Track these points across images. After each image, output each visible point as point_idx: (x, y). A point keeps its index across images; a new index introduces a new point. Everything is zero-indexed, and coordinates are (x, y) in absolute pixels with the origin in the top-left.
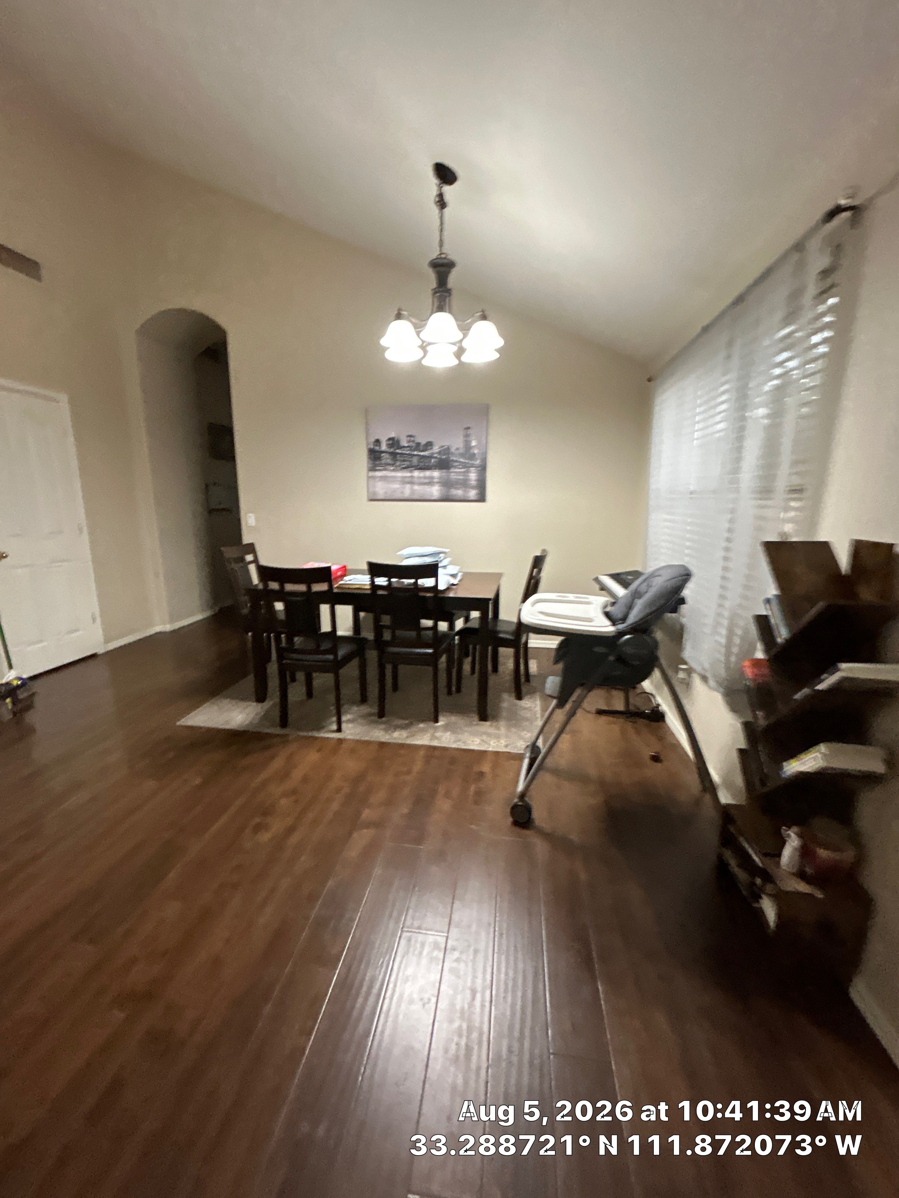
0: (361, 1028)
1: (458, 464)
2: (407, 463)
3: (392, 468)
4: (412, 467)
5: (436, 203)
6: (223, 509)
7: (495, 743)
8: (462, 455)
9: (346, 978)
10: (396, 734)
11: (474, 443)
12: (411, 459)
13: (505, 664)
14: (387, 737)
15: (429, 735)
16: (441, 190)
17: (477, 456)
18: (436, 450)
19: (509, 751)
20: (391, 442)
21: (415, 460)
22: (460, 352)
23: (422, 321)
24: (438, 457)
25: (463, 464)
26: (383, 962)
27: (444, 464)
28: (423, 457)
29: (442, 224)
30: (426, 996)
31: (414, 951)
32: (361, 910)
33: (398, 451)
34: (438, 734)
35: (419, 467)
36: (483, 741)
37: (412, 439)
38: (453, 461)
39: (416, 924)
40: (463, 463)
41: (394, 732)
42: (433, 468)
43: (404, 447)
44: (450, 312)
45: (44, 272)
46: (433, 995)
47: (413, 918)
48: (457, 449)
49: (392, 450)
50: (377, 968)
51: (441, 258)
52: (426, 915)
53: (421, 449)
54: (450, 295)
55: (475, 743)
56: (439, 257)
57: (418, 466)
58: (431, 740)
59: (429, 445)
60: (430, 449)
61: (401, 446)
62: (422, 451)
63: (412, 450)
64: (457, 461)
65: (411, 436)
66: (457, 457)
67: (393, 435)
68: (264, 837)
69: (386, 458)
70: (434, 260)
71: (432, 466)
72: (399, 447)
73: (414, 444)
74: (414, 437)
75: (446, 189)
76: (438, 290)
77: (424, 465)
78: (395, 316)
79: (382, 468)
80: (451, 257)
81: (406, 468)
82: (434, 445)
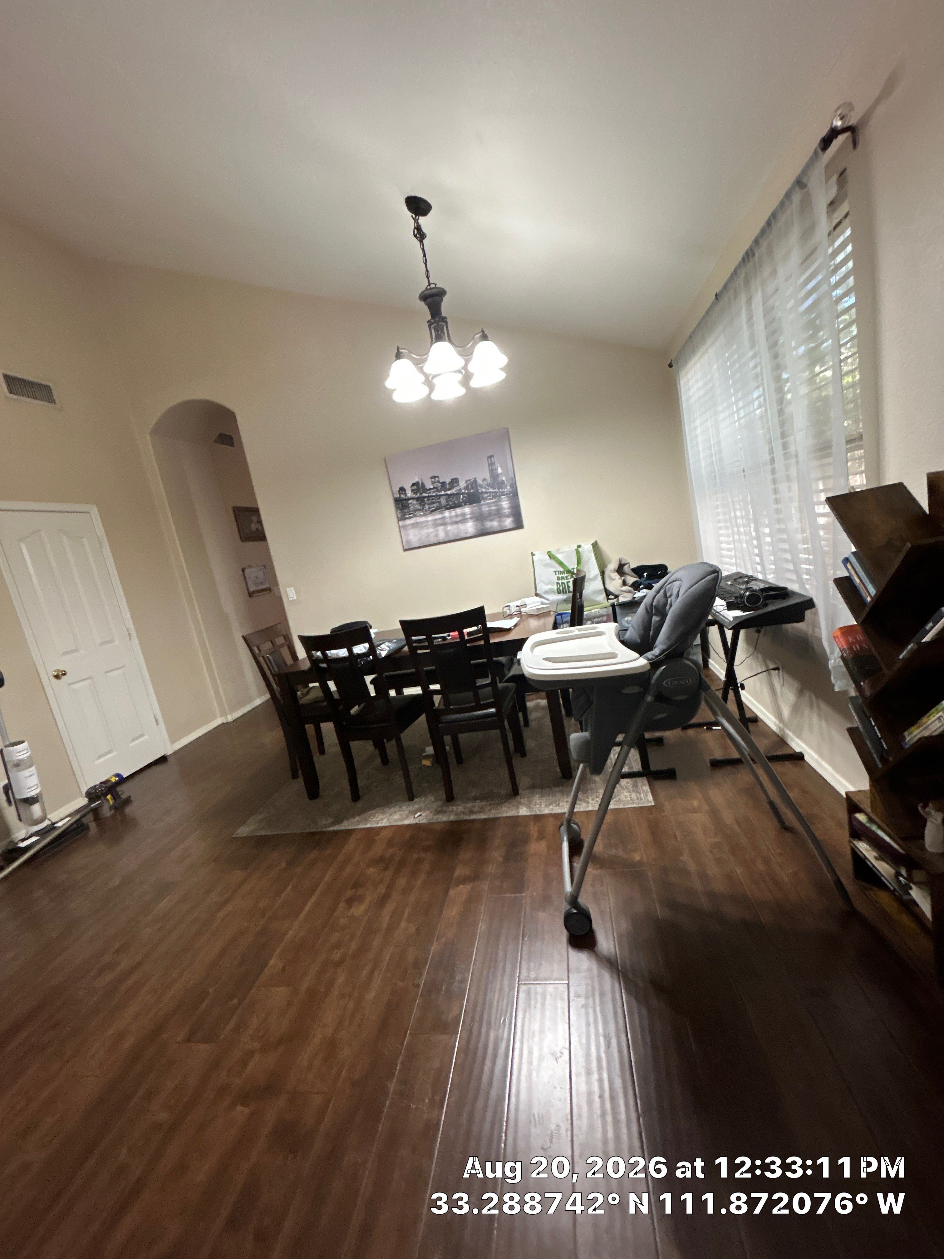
0: (494, 1093)
1: (488, 495)
3: (422, 513)
4: (441, 508)
5: (415, 236)
6: (263, 590)
8: (490, 485)
9: (468, 1041)
11: (500, 471)
12: (438, 500)
16: (418, 223)
17: (505, 482)
18: (462, 485)
20: (415, 487)
21: (443, 501)
22: (467, 377)
23: (424, 355)
24: (466, 492)
25: (494, 494)
26: (504, 1020)
27: (473, 498)
28: (451, 495)
29: (425, 255)
30: (558, 1050)
31: (536, 1003)
32: (472, 968)
37: (437, 479)
38: (482, 492)
39: (533, 975)
40: (493, 492)
42: (463, 504)
43: (430, 489)
44: (450, 341)
45: (56, 394)
46: (565, 1048)
47: (529, 970)
48: (484, 480)
49: (419, 495)
50: (499, 1026)
51: (431, 289)
52: (541, 965)
53: (448, 487)
54: (446, 323)
56: (429, 287)
57: (448, 505)
59: (455, 482)
60: (456, 486)
61: (426, 489)
62: (449, 490)
63: (438, 491)
64: (486, 493)
65: (435, 477)
66: (486, 488)
67: (417, 480)
68: (359, 910)
69: (414, 504)
70: (423, 292)
71: (461, 503)
72: (425, 490)
73: (439, 485)
74: (438, 477)
75: (422, 220)
76: (433, 321)
77: (454, 503)
78: (394, 355)
79: (411, 515)
80: (440, 286)
81: (436, 510)
82: (460, 481)
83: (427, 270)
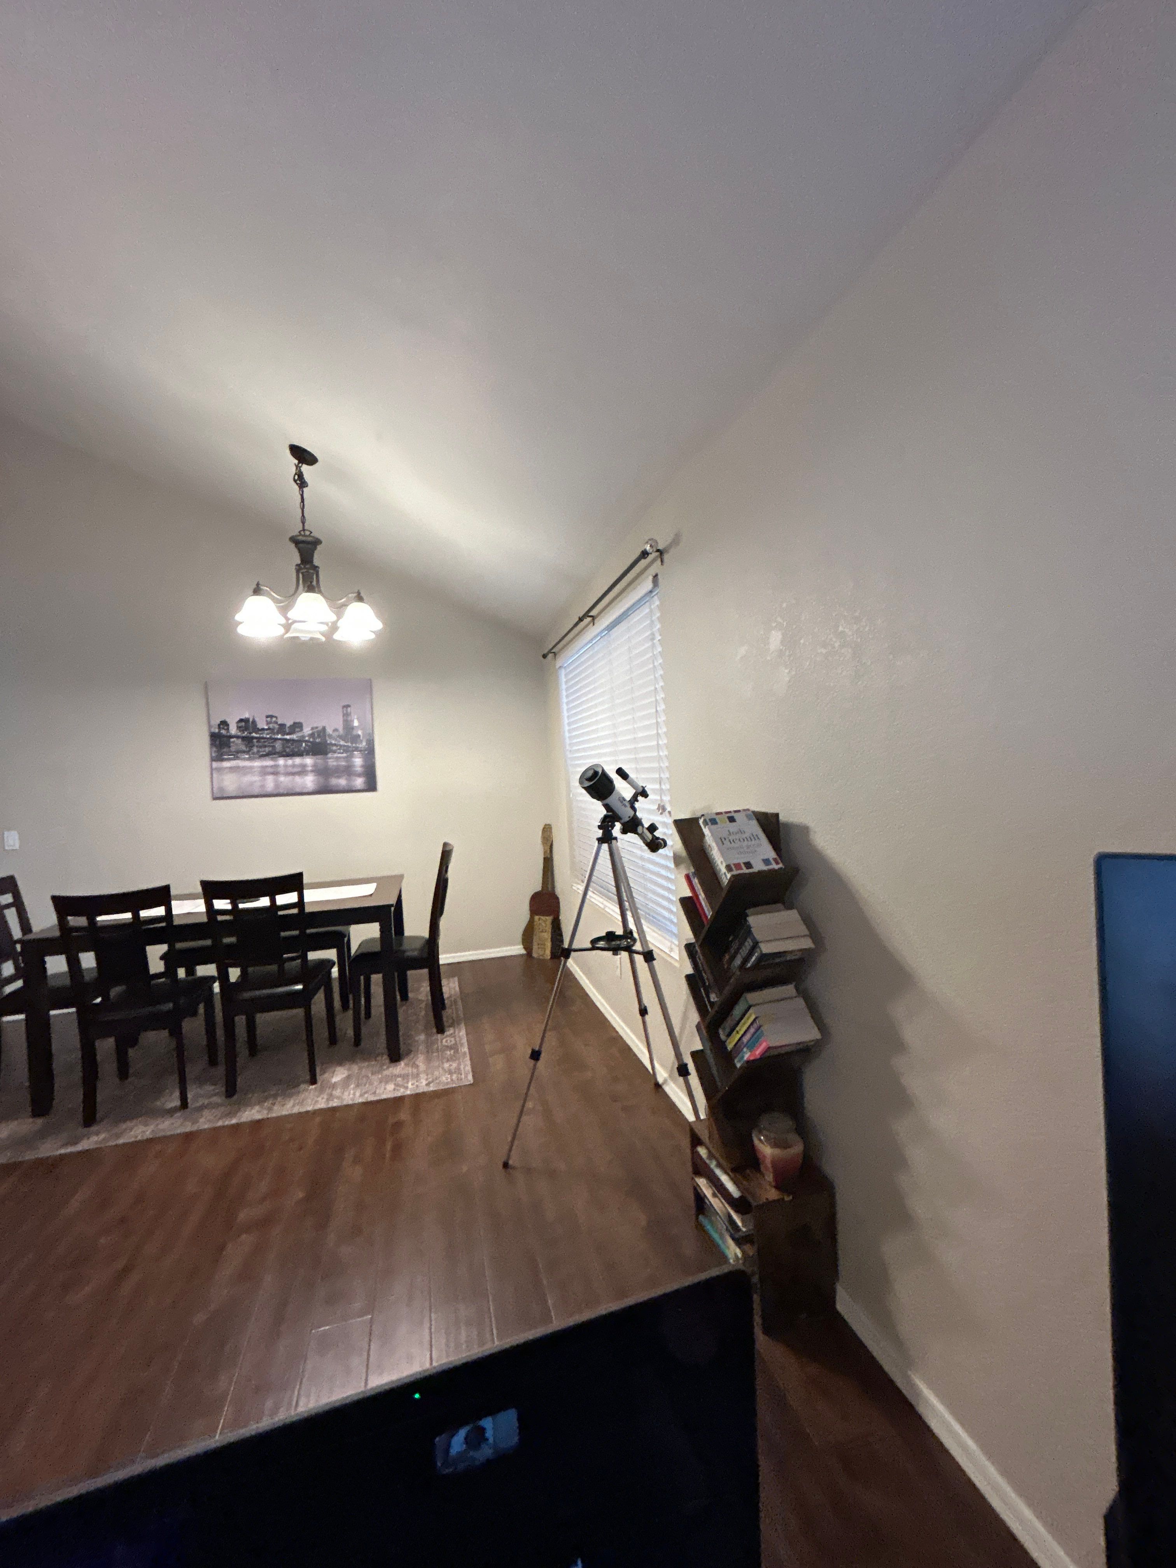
1: (338, 747)
2: (267, 749)
3: (247, 756)
4: (274, 754)
5: (295, 481)
7: (412, 1084)
8: (341, 737)
10: (277, 1106)
11: (356, 723)
12: (272, 744)
13: (418, 989)
14: (265, 1112)
15: (325, 1096)
16: (300, 470)
17: (361, 737)
18: (307, 731)
19: (432, 1088)
20: (243, 724)
21: (278, 746)
22: (333, 629)
24: (311, 740)
25: (345, 748)
27: (318, 749)
28: (290, 740)
29: (302, 501)
33: (254, 735)
34: (337, 1092)
35: (285, 753)
36: (397, 1085)
37: (274, 719)
38: (331, 744)
40: (345, 746)
41: (274, 1104)
42: (305, 754)
43: (263, 729)
44: (320, 592)
48: (336, 730)
49: (246, 734)
51: (305, 536)
53: (287, 731)
54: (317, 572)
55: (387, 1091)
56: (302, 533)
57: (284, 751)
58: (328, 1100)
59: (297, 726)
60: (298, 732)
61: (259, 730)
62: (288, 734)
63: (274, 733)
64: (335, 745)
65: (271, 717)
66: (336, 740)
67: (246, 715)
69: (237, 744)
70: (295, 535)
71: (303, 752)
72: (256, 730)
73: (277, 726)
74: (276, 717)
75: (305, 468)
76: (302, 566)
77: (292, 750)
78: (252, 590)
79: (230, 757)
80: (316, 534)
81: (267, 755)
82: (304, 727)
83: (303, 517)
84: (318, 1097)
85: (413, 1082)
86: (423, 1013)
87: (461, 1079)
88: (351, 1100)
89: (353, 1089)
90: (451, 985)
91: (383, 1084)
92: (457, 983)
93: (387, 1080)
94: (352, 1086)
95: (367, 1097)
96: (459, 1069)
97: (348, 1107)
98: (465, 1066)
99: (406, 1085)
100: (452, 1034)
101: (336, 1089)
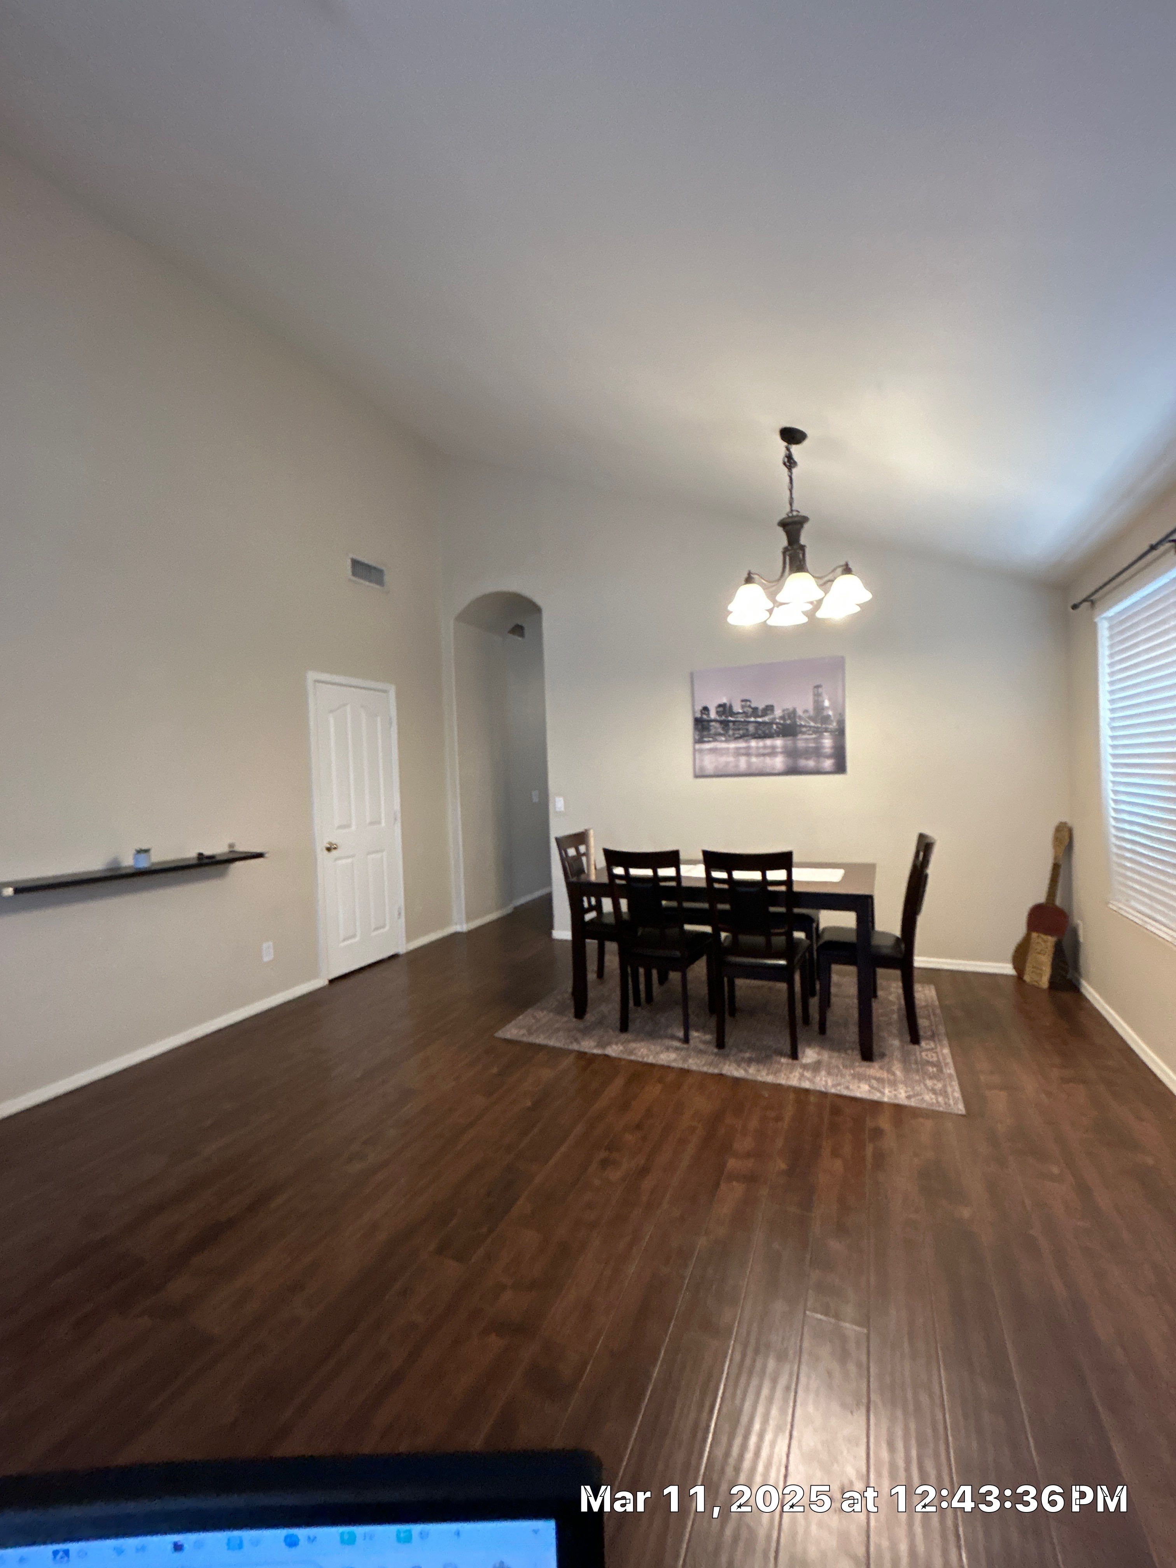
1: (808, 728)
2: (741, 732)
3: (723, 739)
4: (748, 736)
5: (784, 464)
7: (889, 1092)
8: (811, 718)
10: (752, 1070)
11: (827, 703)
12: (746, 727)
14: (742, 1071)
15: (797, 1074)
16: (789, 451)
17: (832, 718)
18: (779, 713)
19: (913, 1103)
20: (721, 709)
21: (751, 728)
22: (816, 608)
24: (782, 722)
25: (815, 729)
27: (789, 729)
28: (762, 723)
29: (791, 482)
33: (730, 718)
34: (808, 1074)
35: (757, 736)
36: (871, 1087)
37: (748, 703)
38: (801, 726)
40: (814, 727)
41: (749, 1066)
42: (775, 735)
43: (738, 713)
44: (807, 571)
45: (387, 578)
48: (806, 711)
49: (723, 718)
51: (793, 517)
52: (833, 1300)
53: (760, 713)
54: (804, 551)
55: (862, 1090)
56: (790, 515)
57: (756, 733)
58: (800, 1079)
59: (769, 709)
60: (770, 714)
61: (734, 713)
62: (761, 717)
63: (747, 717)
64: (805, 726)
65: (746, 700)
66: (806, 721)
67: (724, 700)
68: (614, 1175)
69: (716, 727)
70: (784, 519)
71: (774, 734)
72: (732, 714)
73: (750, 710)
74: (749, 701)
75: (794, 449)
76: (789, 548)
77: (764, 732)
78: (744, 580)
79: (711, 739)
80: (803, 513)
81: (741, 737)
82: (776, 708)
83: (791, 498)
84: (791, 1073)
85: (890, 1090)
86: (895, 1016)
87: (950, 1105)
88: (826, 1089)
89: (825, 1077)
90: (927, 992)
91: (856, 1081)
92: (933, 993)
93: (860, 1078)
94: (823, 1073)
95: (840, 1090)
96: (946, 1092)
97: (823, 1095)
98: (953, 1091)
99: (882, 1090)
100: (932, 1049)
101: (808, 1071)
